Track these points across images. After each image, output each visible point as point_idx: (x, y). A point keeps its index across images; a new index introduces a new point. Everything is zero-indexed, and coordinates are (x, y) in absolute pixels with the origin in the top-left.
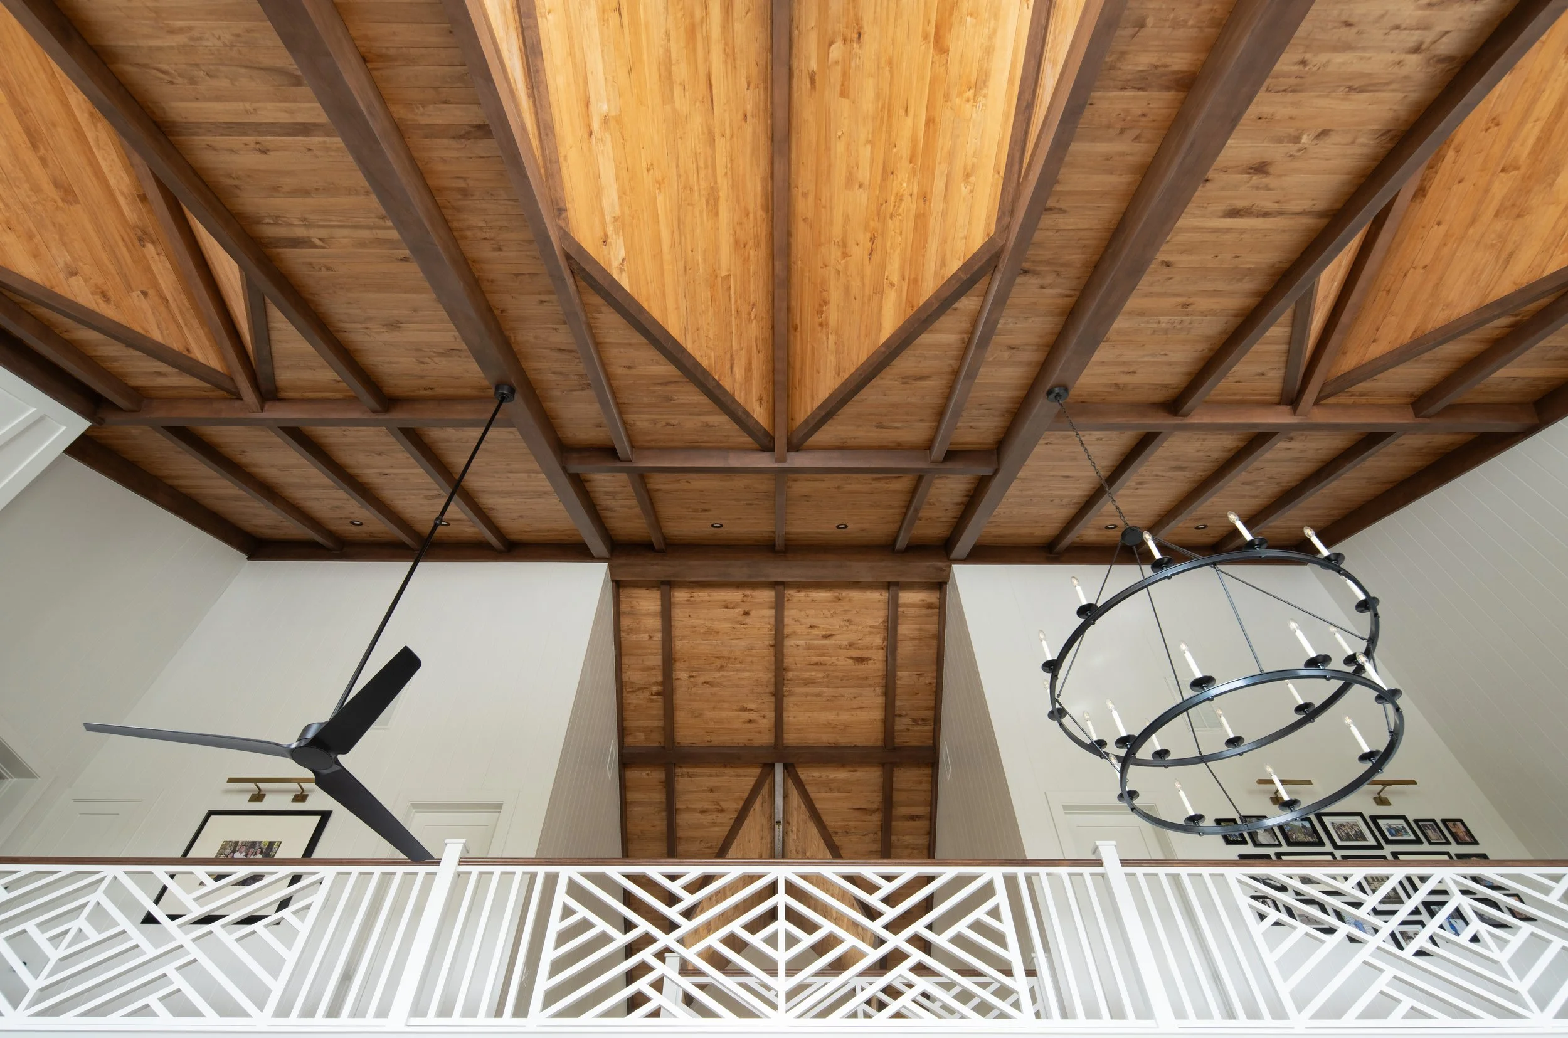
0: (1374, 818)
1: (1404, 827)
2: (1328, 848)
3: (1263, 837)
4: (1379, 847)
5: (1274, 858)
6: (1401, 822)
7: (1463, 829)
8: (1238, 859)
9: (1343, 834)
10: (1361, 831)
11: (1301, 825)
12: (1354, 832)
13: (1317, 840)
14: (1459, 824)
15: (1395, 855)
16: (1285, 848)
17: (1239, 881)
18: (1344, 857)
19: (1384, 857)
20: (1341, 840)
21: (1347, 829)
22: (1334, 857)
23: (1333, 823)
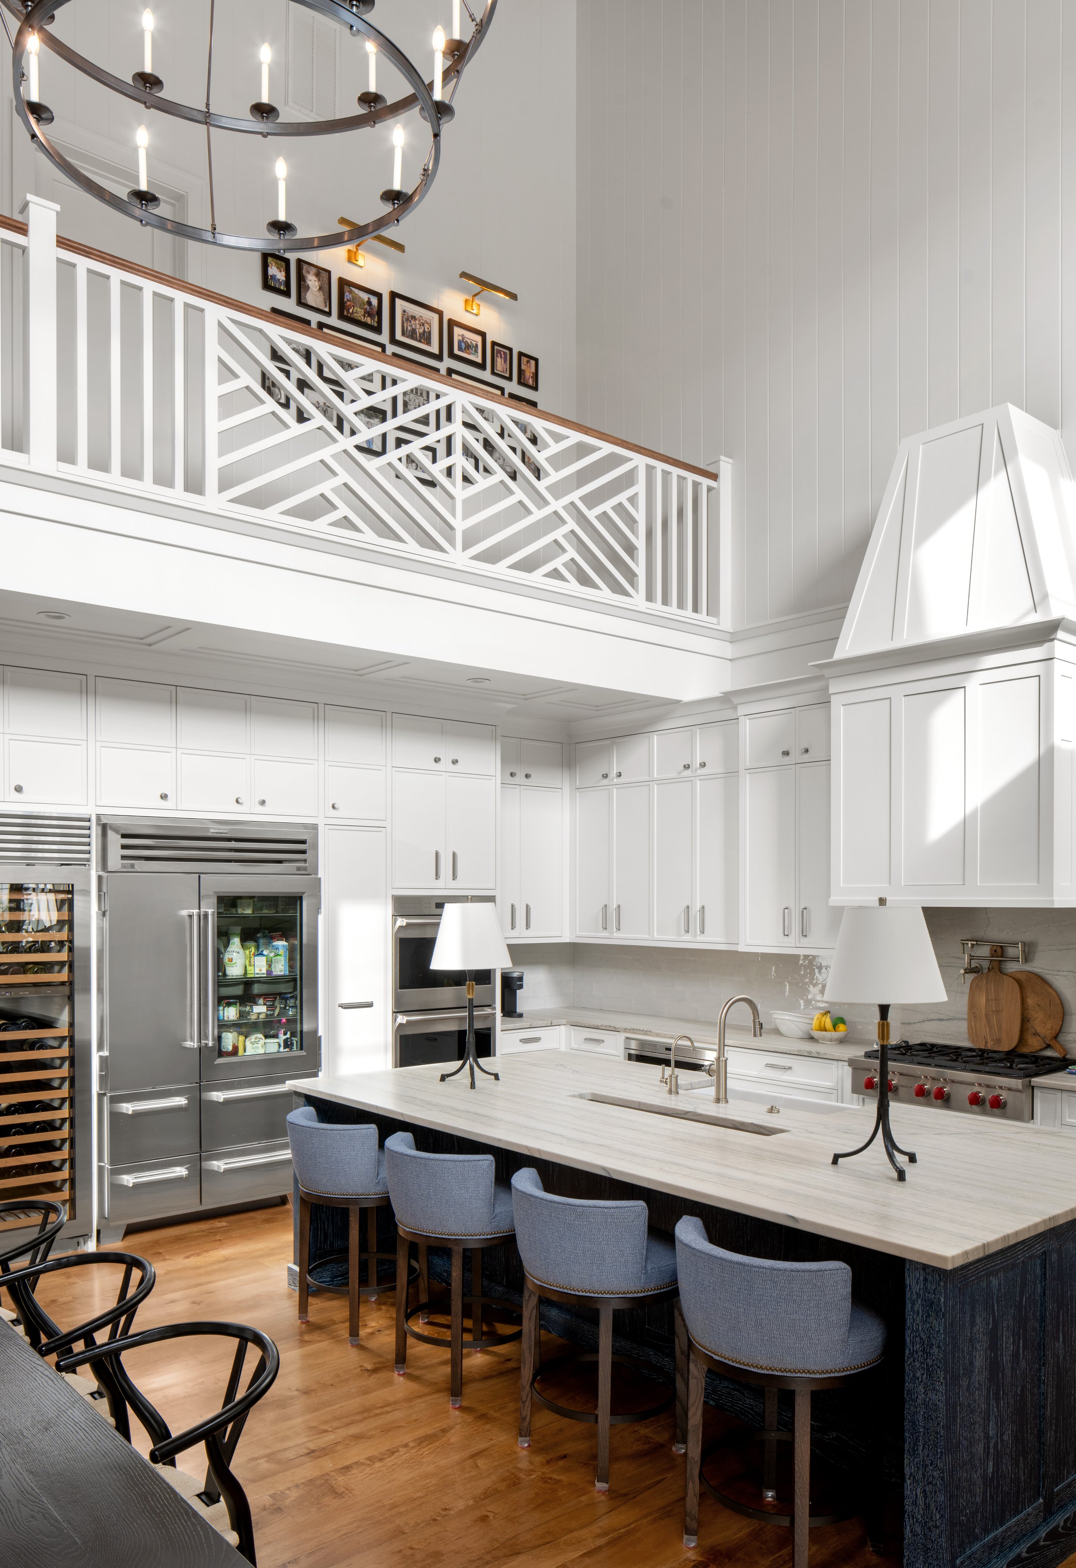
0: (452, 323)
1: (477, 345)
2: (384, 338)
3: (314, 297)
4: (439, 358)
5: (314, 325)
6: (478, 339)
7: (533, 370)
8: (269, 311)
9: (409, 328)
10: (430, 333)
11: (366, 300)
12: (421, 331)
13: (376, 324)
14: (533, 362)
15: (450, 371)
16: (334, 321)
17: (220, 325)
18: (394, 355)
19: (438, 370)
20: (403, 334)
21: (415, 325)
22: (384, 350)
23: (404, 311)
